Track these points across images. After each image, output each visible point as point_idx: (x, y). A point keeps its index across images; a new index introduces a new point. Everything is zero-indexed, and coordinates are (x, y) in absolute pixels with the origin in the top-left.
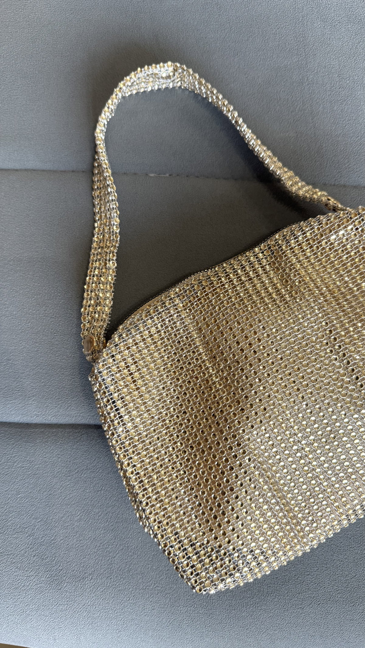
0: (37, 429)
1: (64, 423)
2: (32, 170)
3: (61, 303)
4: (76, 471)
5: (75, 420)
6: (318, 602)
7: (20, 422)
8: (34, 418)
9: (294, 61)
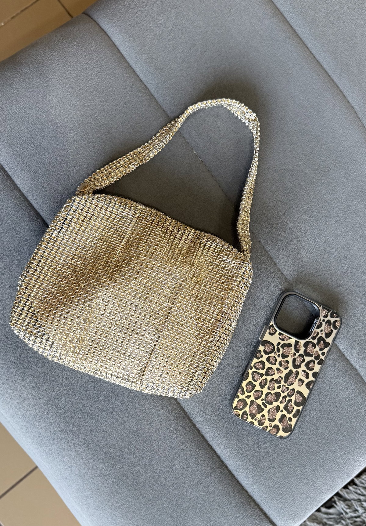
0: (21, 196)
1: (35, 208)
2: (148, 89)
3: (93, 157)
4: (17, 232)
5: (41, 212)
6: (49, 403)
7: (18, 185)
8: (26, 191)
9: (312, 176)
